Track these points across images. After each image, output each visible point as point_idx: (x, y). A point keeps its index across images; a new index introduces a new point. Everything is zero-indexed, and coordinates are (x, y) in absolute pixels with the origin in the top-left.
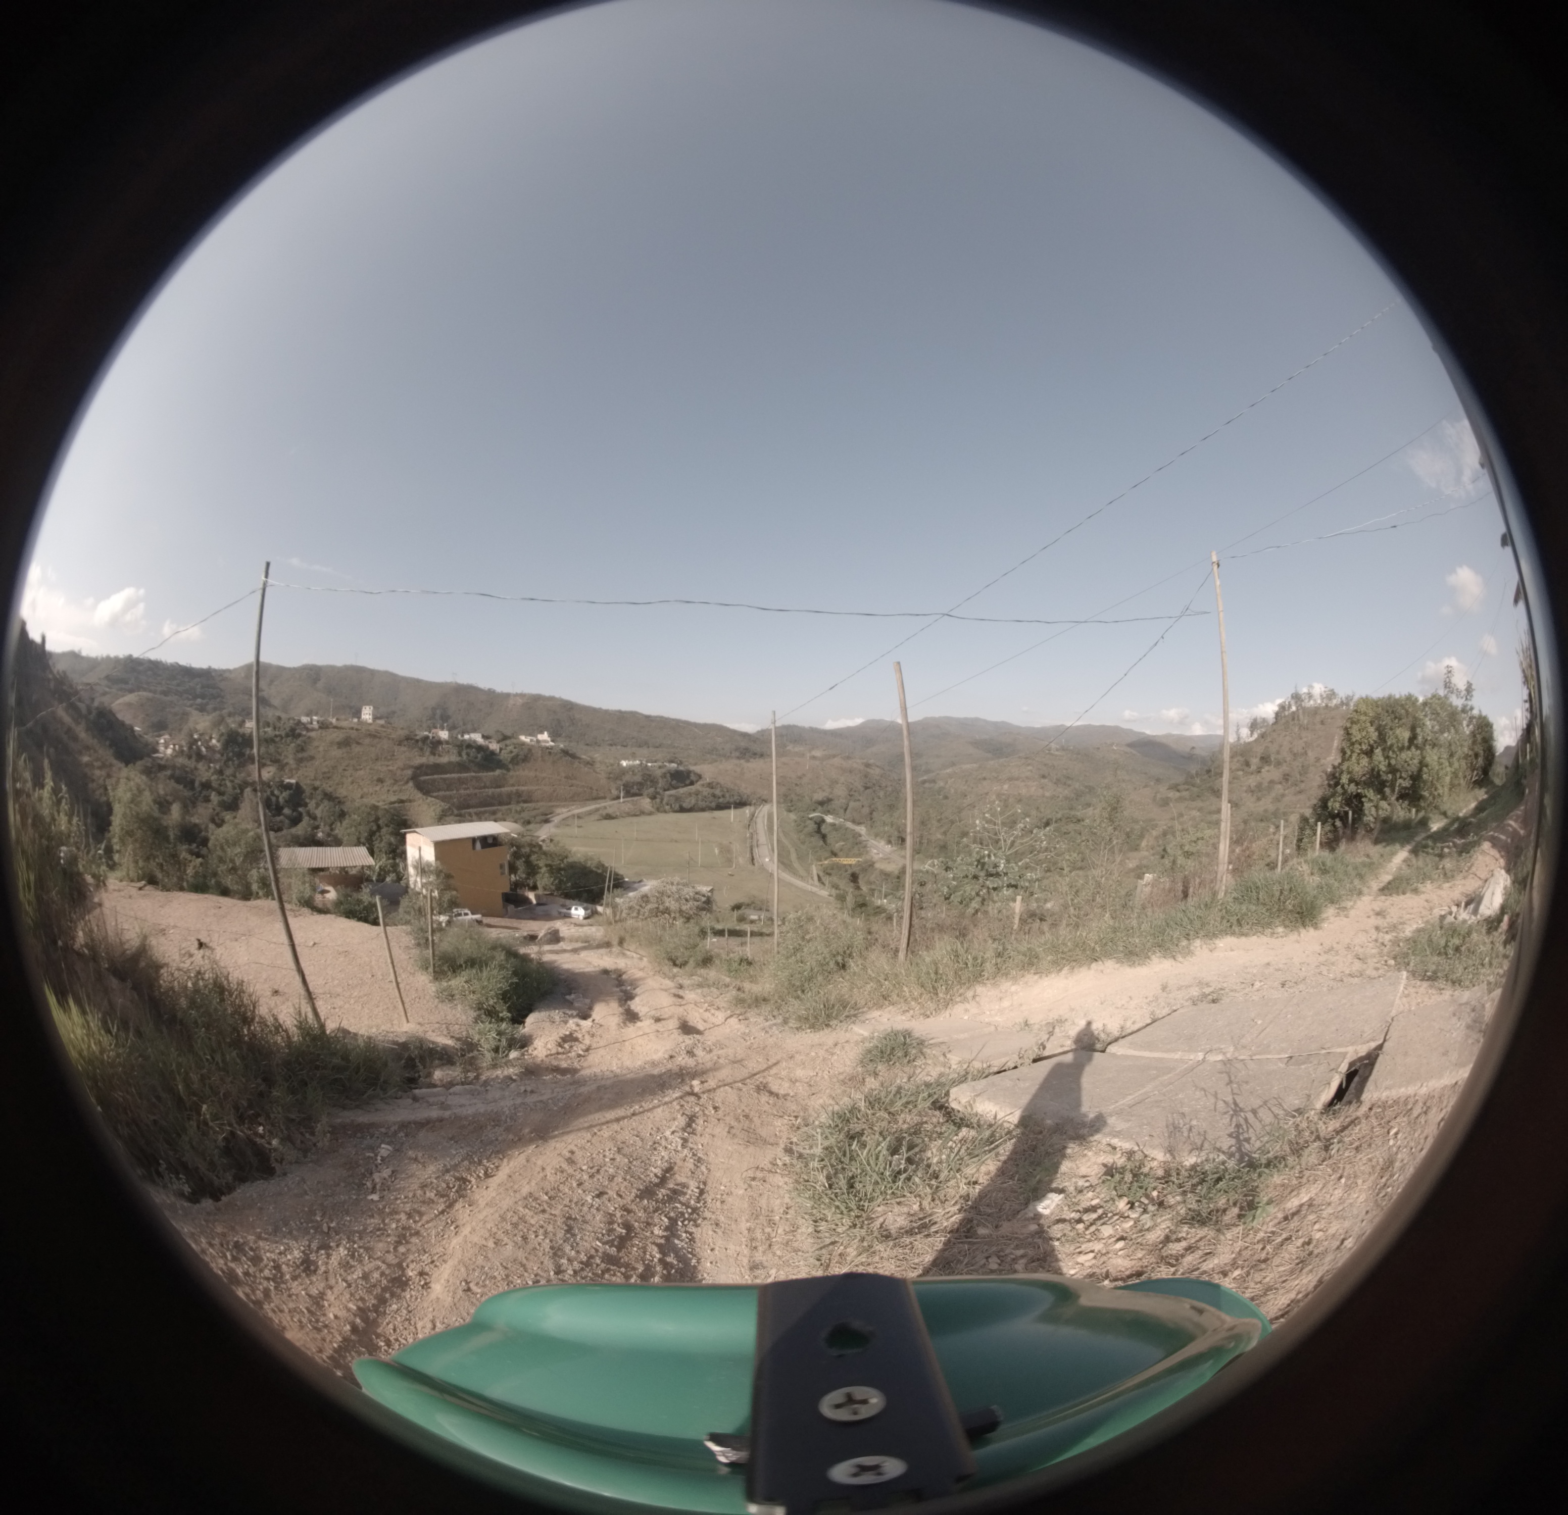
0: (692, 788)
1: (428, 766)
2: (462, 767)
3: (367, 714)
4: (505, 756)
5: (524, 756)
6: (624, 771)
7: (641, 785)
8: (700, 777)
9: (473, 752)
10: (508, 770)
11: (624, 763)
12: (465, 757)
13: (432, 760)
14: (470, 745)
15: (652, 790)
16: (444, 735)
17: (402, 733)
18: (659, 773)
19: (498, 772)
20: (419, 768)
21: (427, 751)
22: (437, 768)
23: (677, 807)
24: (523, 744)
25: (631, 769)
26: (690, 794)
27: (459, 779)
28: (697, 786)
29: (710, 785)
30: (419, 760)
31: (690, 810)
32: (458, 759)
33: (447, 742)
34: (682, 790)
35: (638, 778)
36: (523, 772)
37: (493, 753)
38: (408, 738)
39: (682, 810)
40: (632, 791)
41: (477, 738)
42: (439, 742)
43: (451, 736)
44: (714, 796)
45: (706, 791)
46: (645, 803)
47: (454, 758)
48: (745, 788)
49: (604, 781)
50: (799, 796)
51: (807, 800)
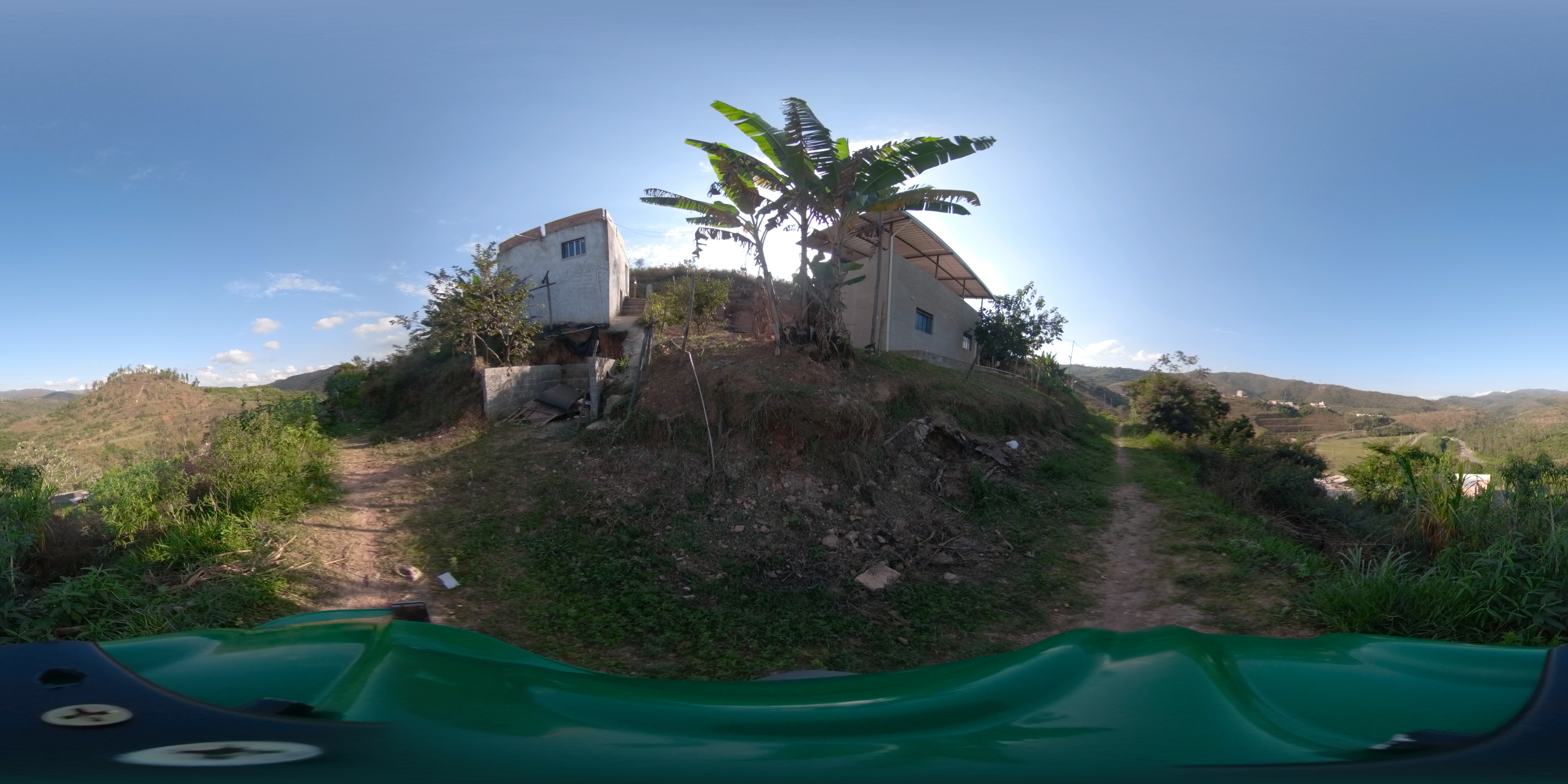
0: (1388, 426)
1: (1264, 415)
2: (1280, 416)
3: (1240, 394)
4: (1302, 412)
5: (1311, 412)
6: (1357, 418)
7: (1363, 425)
8: (1394, 420)
9: (1286, 410)
10: (1302, 417)
11: (1358, 415)
12: (1282, 411)
13: (1267, 412)
14: (1285, 407)
15: (1367, 427)
16: (1274, 402)
17: (1254, 401)
18: (1373, 419)
19: (1297, 418)
20: (1260, 415)
21: (1265, 408)
22: (1268, 416)
23: (1378, 434)
24: (1311, 406)
25: (1360, 417)
26: (1386, 428)
27: (1278, 421)
28: (1391, 425)
29: (1397, 425)
30: (1260, 412)
31: (1385, 435)
32: (1279, 412)
33: (1275, 405)
34: (1383, 427)
35: (1363, 422)
36: (1309, 418)
37: (1296, 410)
38: (1257, 404)
39: (1381, 435)
40: (1358, 427)
41: (1291, 404)
42: (1272, 405)
43: (1277, 403)
44: (1398, 429)
45: (1394, 427)
46: (1364, 432)
47: (1277, 412)
48: (1416, 426)
49: (1346, 423)
50: (1441, 429)
51: (1444, 430)
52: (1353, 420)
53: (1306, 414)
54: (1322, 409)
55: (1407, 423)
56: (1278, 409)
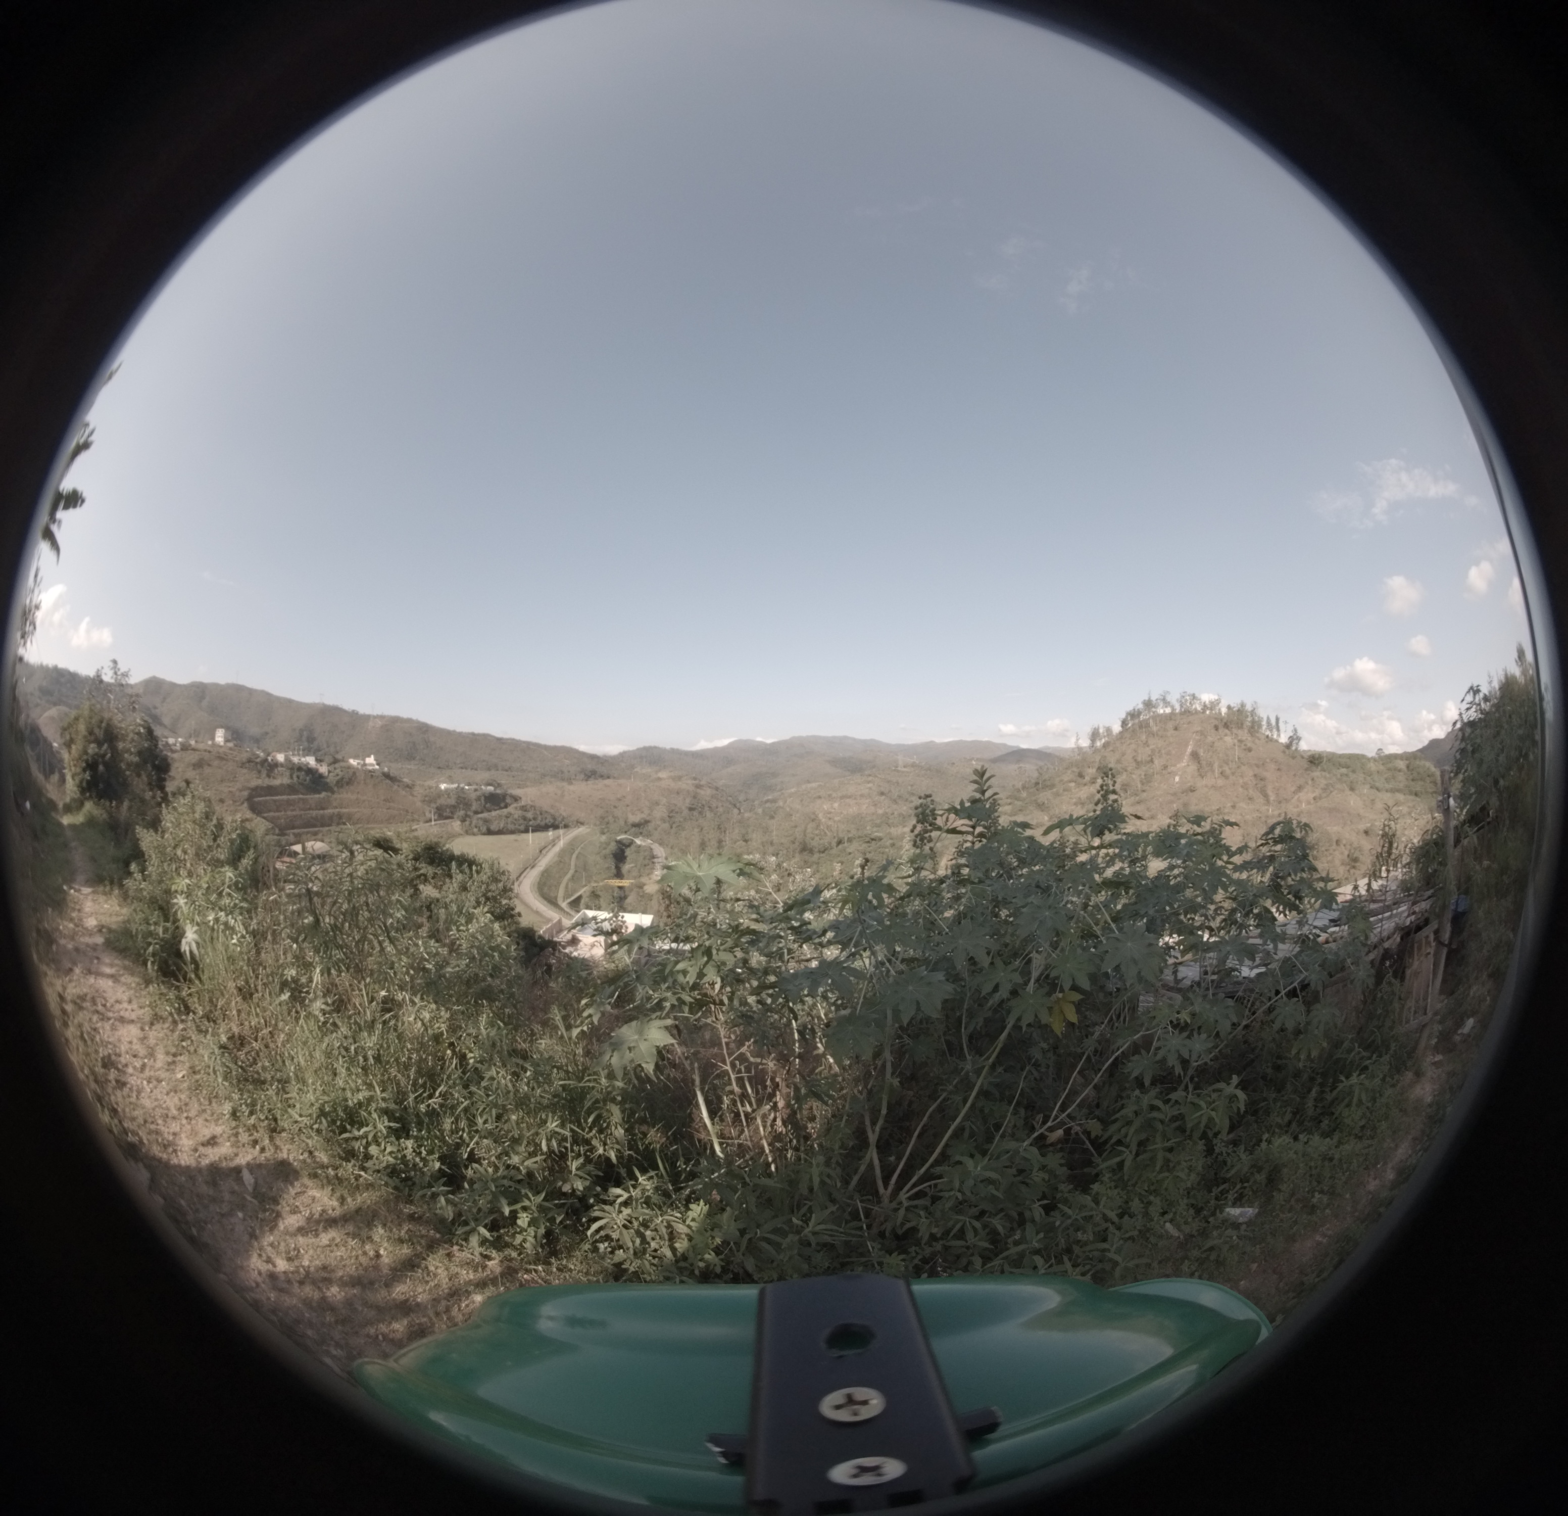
0: (505, 811)
1: (262, 788)
2: (291, 789)
3: (219, 737)
4: (332, 779)
5: (349, 780)
6: (440, 794)
7: (454, 807)
8: (516, 799)
9: (302, 775)
10: (333, 792)
11: (443, 786)
12: (295, 779)
13: (267, 782)
14: (300, 769)
15: (462, 813)
16: (281, 758)
18: (473, 796)
19: (323, 794)
20: (255, 789)
21: (265, 773)
22: (270, 790)
23: (485, 830)
24: (350, 767)
25: (446, 790)
29: (524, 808)
30: (255, 782)
31: (498, 833)
32: (289, 781)
33: (282, 765)
35: (452, 801)
37: (321, 776)
39: (490, 833)
42: (276, 765)
43: (287, 759)
44: (525, 819)
45: (517, 814)
46: (456, 825)
47: (286, 780)
48: (563, 811)
49: (419, 804)
50: (616, 818)
51: (622, 823)
52: (432, 798)
53: (341, 783)
54: (371, 774)
55: (545, 804)
56: (288, 773)
